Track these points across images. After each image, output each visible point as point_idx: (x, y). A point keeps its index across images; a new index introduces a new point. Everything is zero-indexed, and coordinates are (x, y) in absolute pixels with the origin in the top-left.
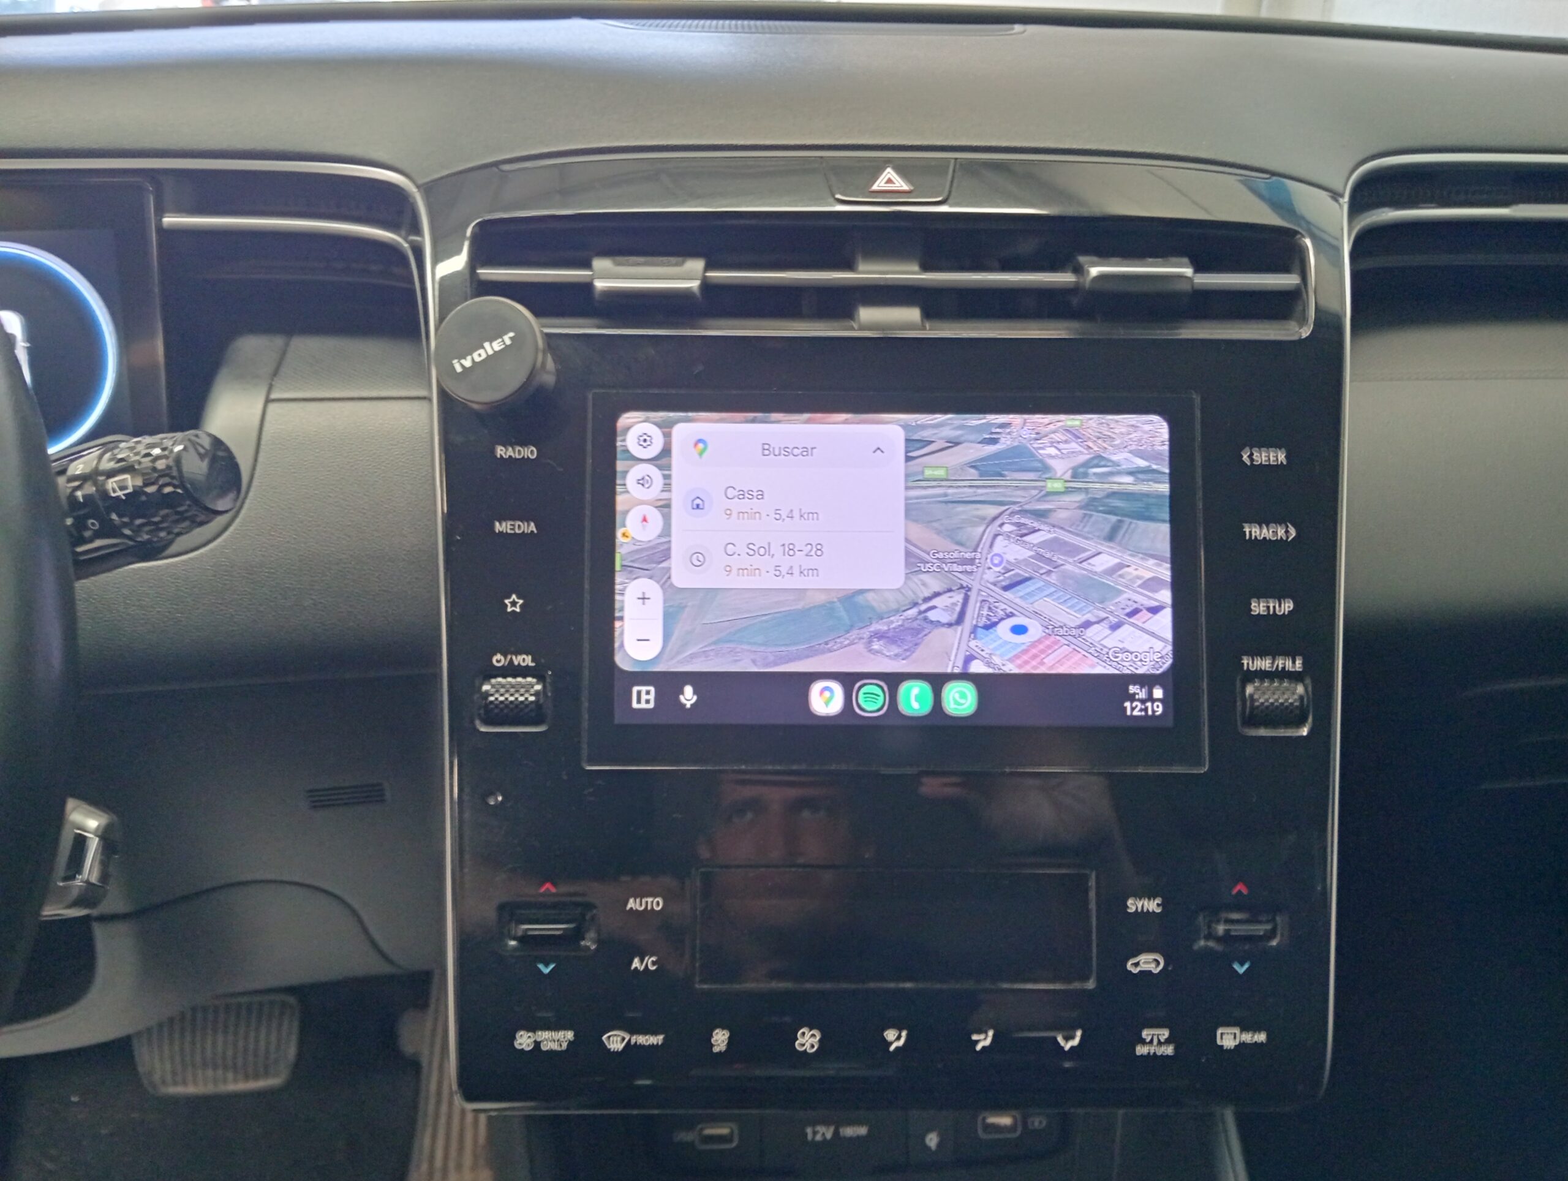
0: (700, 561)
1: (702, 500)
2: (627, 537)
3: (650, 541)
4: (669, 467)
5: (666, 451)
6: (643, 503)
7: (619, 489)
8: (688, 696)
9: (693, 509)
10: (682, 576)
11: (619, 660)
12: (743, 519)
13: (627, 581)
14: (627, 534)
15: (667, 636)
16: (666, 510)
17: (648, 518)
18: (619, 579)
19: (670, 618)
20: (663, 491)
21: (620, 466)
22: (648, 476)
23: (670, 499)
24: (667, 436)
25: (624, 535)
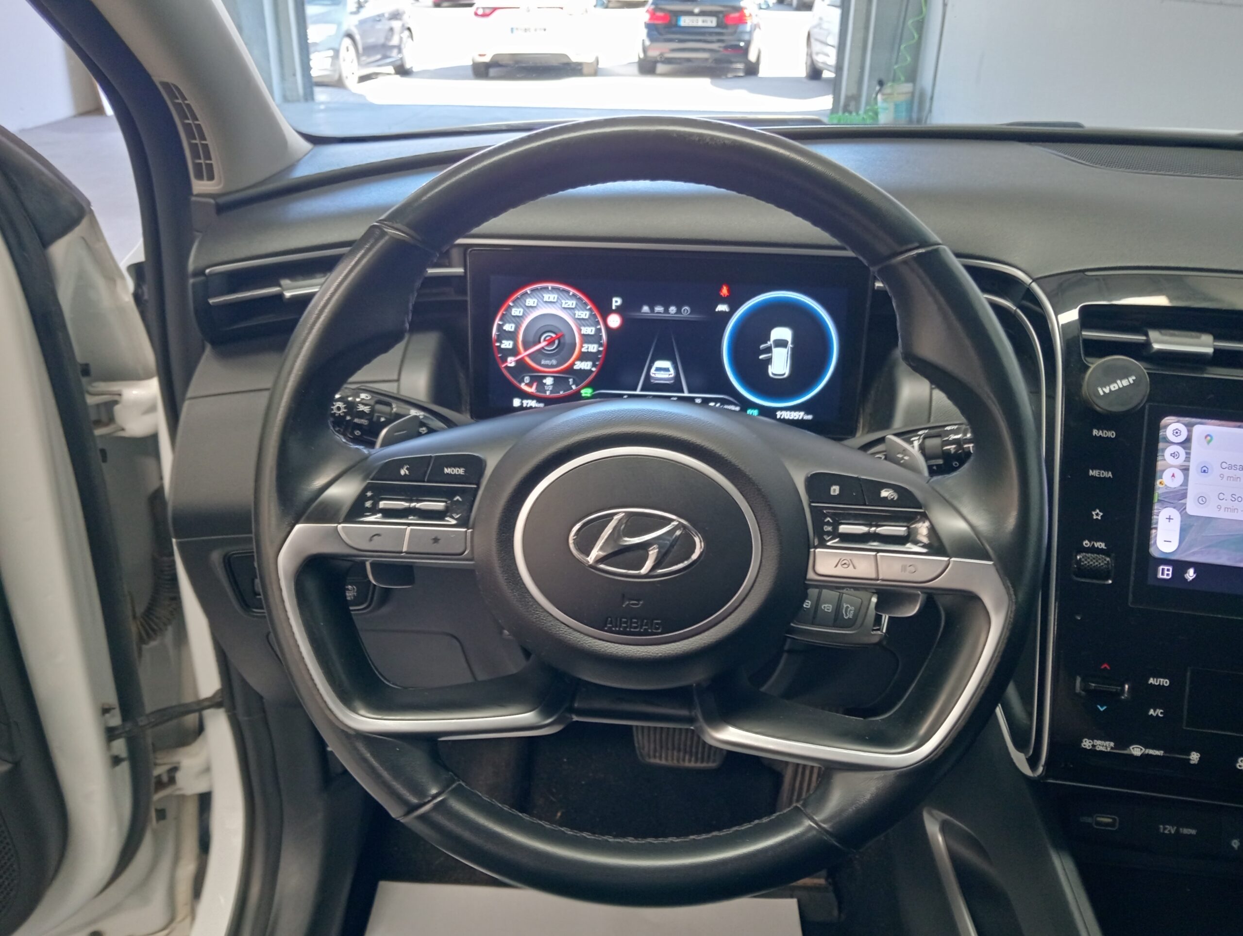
0: (1203, 501)
1: (1207, 468)
2: (1162, 484)
3: (1175, 488)
4: (1190, 448)
5: (1188, 440)
6: (1171, 466)
7: (1159, 458)
8: (1191, 574)
9: (1202, 472)
10: (1193, 508)
11: (1153, 551)
12: (1230, 480)
13: (1160, 508)
14: (1162, 483)
15: (1181, 541)
16: (1186, 472)
17: (1175, 475)
18: (1156, 507)
19: (1183, 531)
20: (1185, 461)
21: (1161, 445)
22: (1177, 452)
23: (1189, 466)
24: (1190, 432)
25: (1161, 483)
